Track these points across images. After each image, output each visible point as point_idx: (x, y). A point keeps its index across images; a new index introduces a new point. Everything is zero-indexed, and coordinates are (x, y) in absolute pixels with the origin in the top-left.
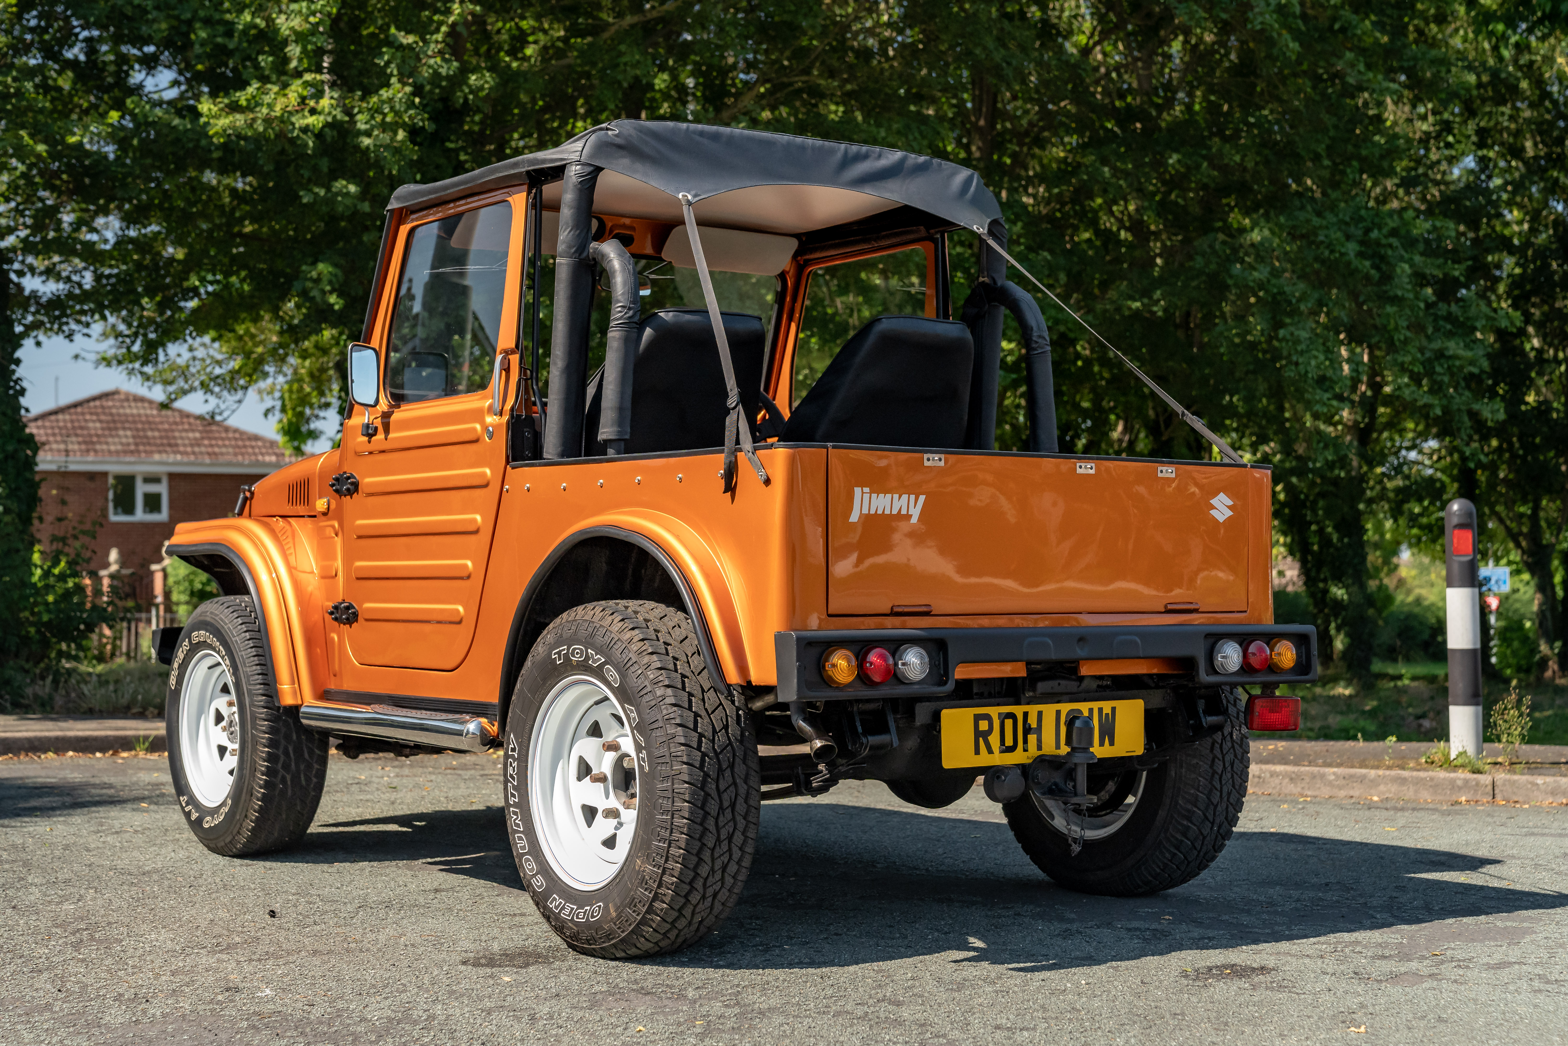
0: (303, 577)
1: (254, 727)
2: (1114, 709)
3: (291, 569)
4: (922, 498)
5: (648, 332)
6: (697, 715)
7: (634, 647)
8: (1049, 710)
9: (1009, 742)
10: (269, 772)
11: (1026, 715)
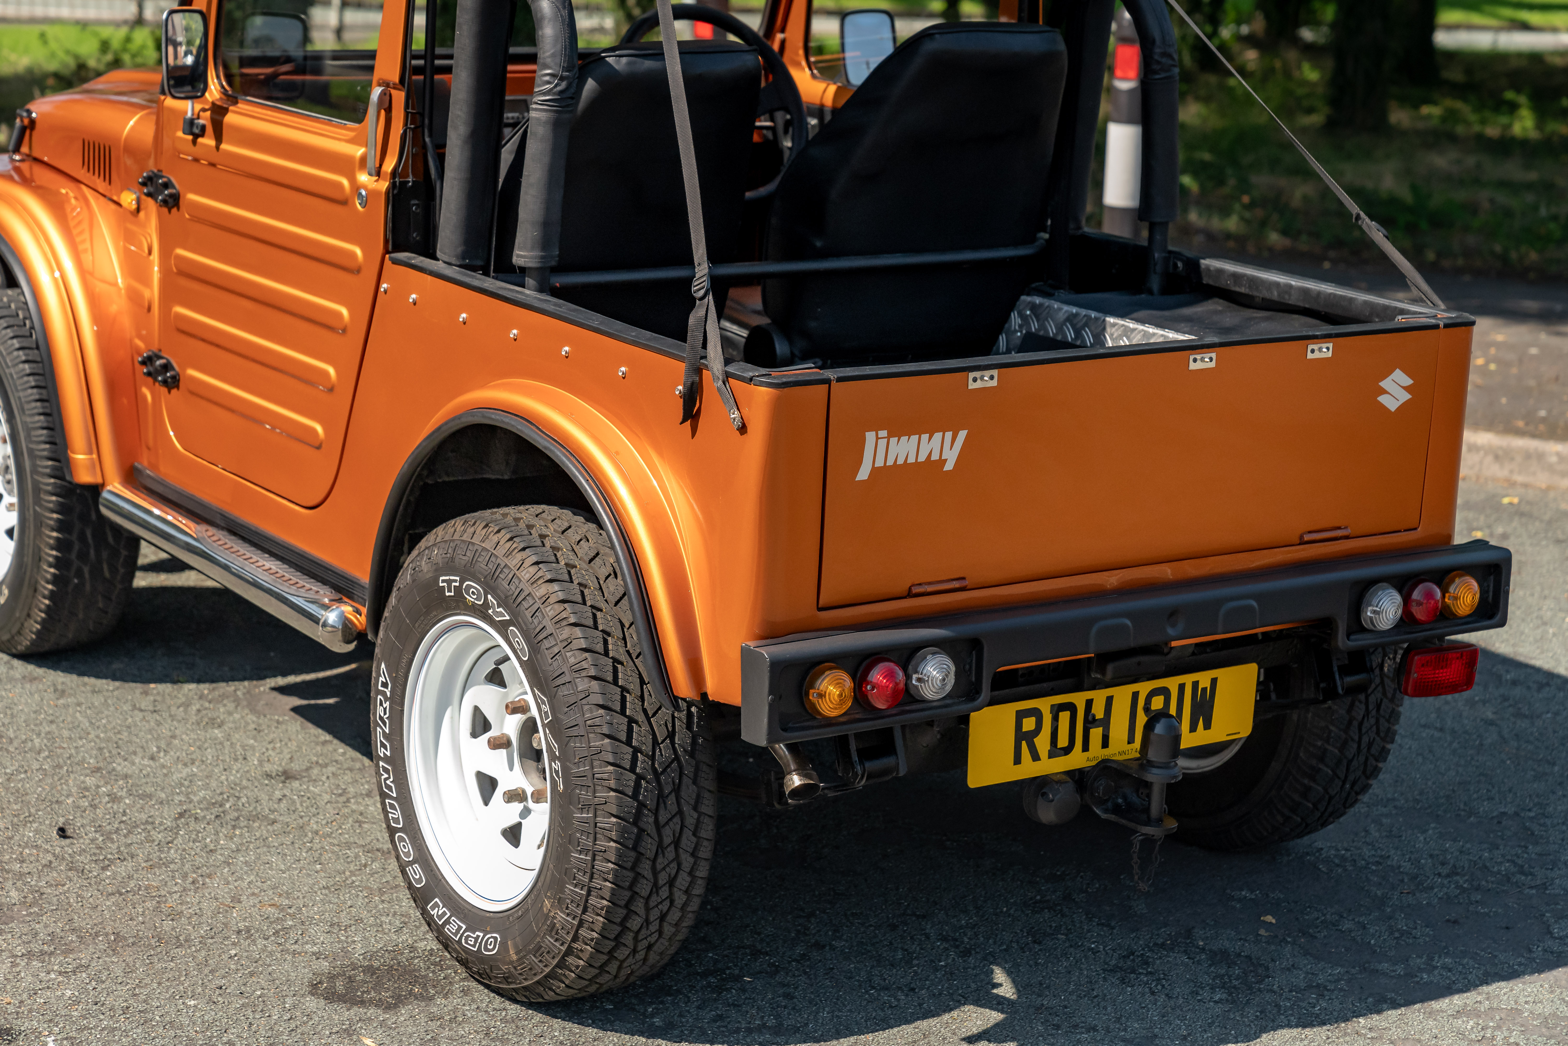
0: (100, 287)
1: (38, 501)
2: (1214, 681)
3: (84, 274)
4: (962, 434)
5: (590, 84)
6: (631, 721)
7: (551, 611)
8: (1122, 695)
9: (1063, 742)
10: (58, 563)
11: (1089, 703)
